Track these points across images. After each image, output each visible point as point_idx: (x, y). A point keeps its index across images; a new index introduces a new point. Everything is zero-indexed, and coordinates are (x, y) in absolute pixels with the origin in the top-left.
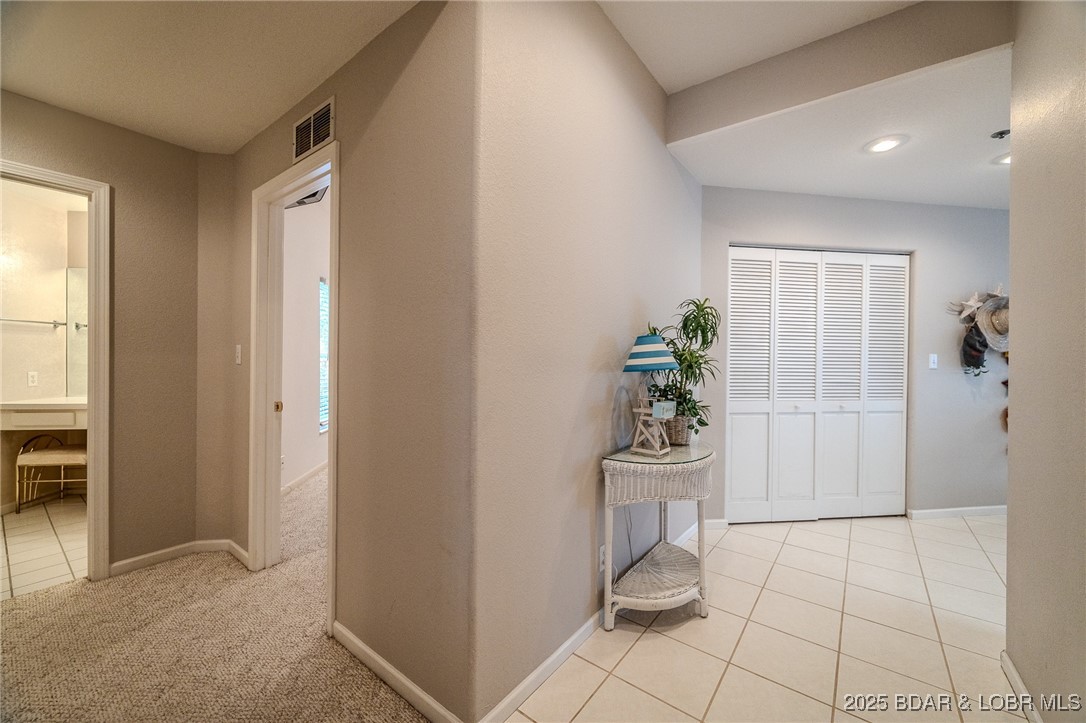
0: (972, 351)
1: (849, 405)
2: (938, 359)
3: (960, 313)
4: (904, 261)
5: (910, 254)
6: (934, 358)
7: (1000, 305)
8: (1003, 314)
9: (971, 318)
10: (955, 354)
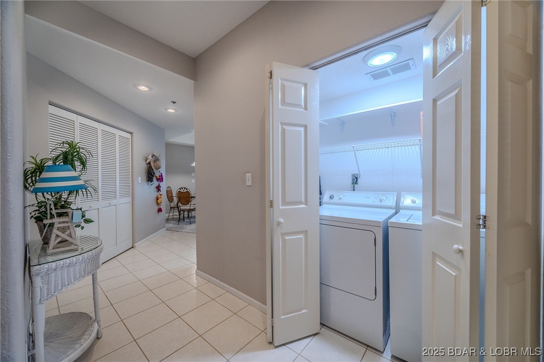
0: (150, 175)
1: (113, 202)
2: (140, 179)
3: (146, 161)
4: (129, 136)
5: (131, 133)
6: (140, 178)
7: (156, 160)
8: (158, 163)
9: (149, 163)
10: (145, 177)
